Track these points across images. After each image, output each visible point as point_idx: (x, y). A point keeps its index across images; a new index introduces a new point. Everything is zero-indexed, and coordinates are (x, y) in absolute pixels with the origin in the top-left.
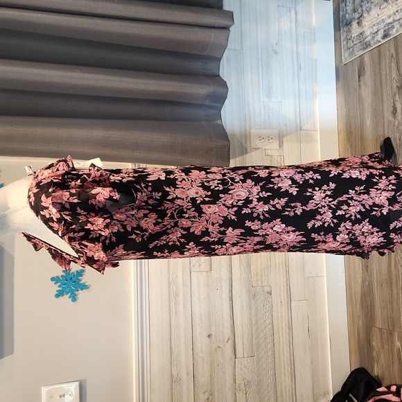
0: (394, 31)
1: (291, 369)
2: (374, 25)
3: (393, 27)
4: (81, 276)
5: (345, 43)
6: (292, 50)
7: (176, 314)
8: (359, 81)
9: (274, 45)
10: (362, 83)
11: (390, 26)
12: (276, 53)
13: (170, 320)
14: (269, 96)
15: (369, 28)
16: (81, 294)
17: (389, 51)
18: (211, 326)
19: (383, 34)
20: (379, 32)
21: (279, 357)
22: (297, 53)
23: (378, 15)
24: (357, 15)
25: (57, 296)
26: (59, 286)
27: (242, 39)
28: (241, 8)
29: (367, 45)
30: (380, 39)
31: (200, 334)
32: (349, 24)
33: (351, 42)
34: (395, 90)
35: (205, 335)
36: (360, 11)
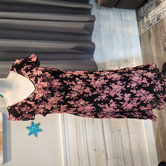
0: (161, 17)
1: (132, 163)
2: (153, 17)
3: (160, 16)
4: (39, 126)
5: (142, 26)
6: (121, 30)
7: (80, 141)
8: (149, 39)
9: (113, 29)
10: (150, 40)
11: (159, 16)
12: (114, 32)
13: (78, 144)
14: (113, 48)
15: (151, 18)
16: (39, 133)
17: (160, 25)
18: (95, 146)
19: (157, 19)
20: (155, 19)
21: (127, 159)
22: (123, 31)
23: (154, 12)
24: (145, 14)
25: (29, 135)
26: (30, 131)
27: (100, 27)
28: (98, 16)
29: (151, 25)
30: (156, 22)
31: (91, 149)
32: (143, 18)
33: (144, 25)
34: (164, 40)
35: (93, 150)
36: (146, 12)
